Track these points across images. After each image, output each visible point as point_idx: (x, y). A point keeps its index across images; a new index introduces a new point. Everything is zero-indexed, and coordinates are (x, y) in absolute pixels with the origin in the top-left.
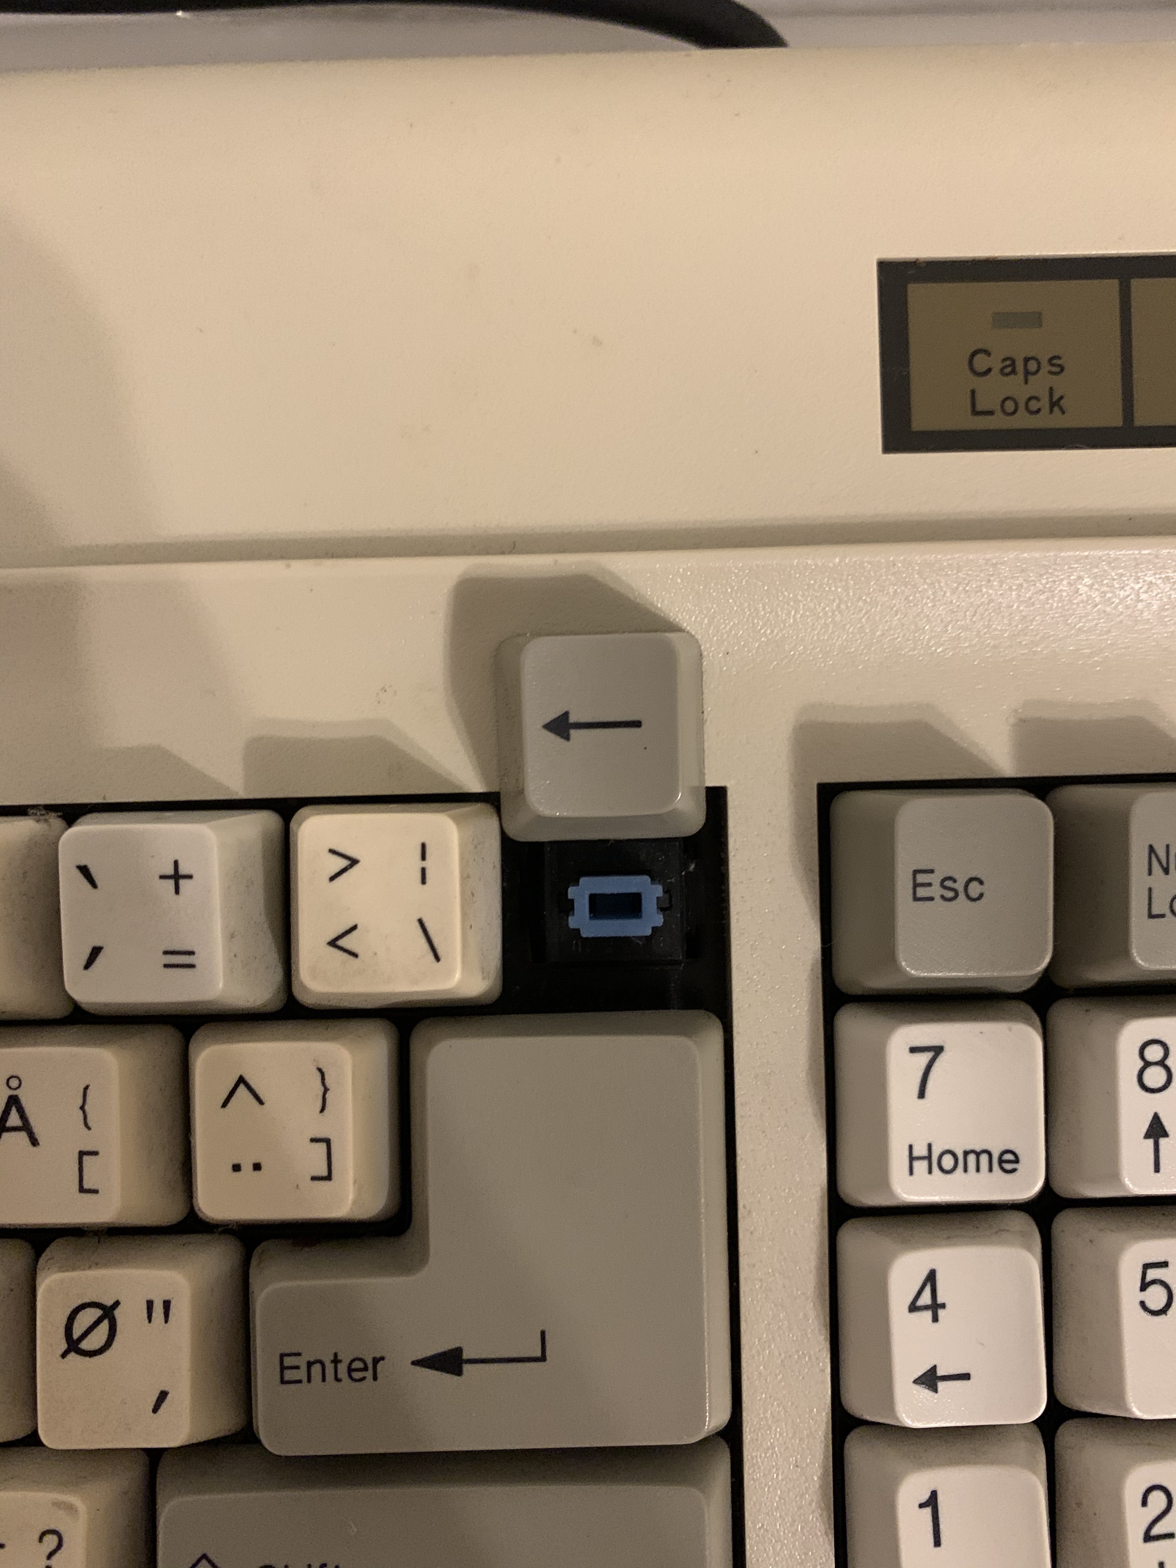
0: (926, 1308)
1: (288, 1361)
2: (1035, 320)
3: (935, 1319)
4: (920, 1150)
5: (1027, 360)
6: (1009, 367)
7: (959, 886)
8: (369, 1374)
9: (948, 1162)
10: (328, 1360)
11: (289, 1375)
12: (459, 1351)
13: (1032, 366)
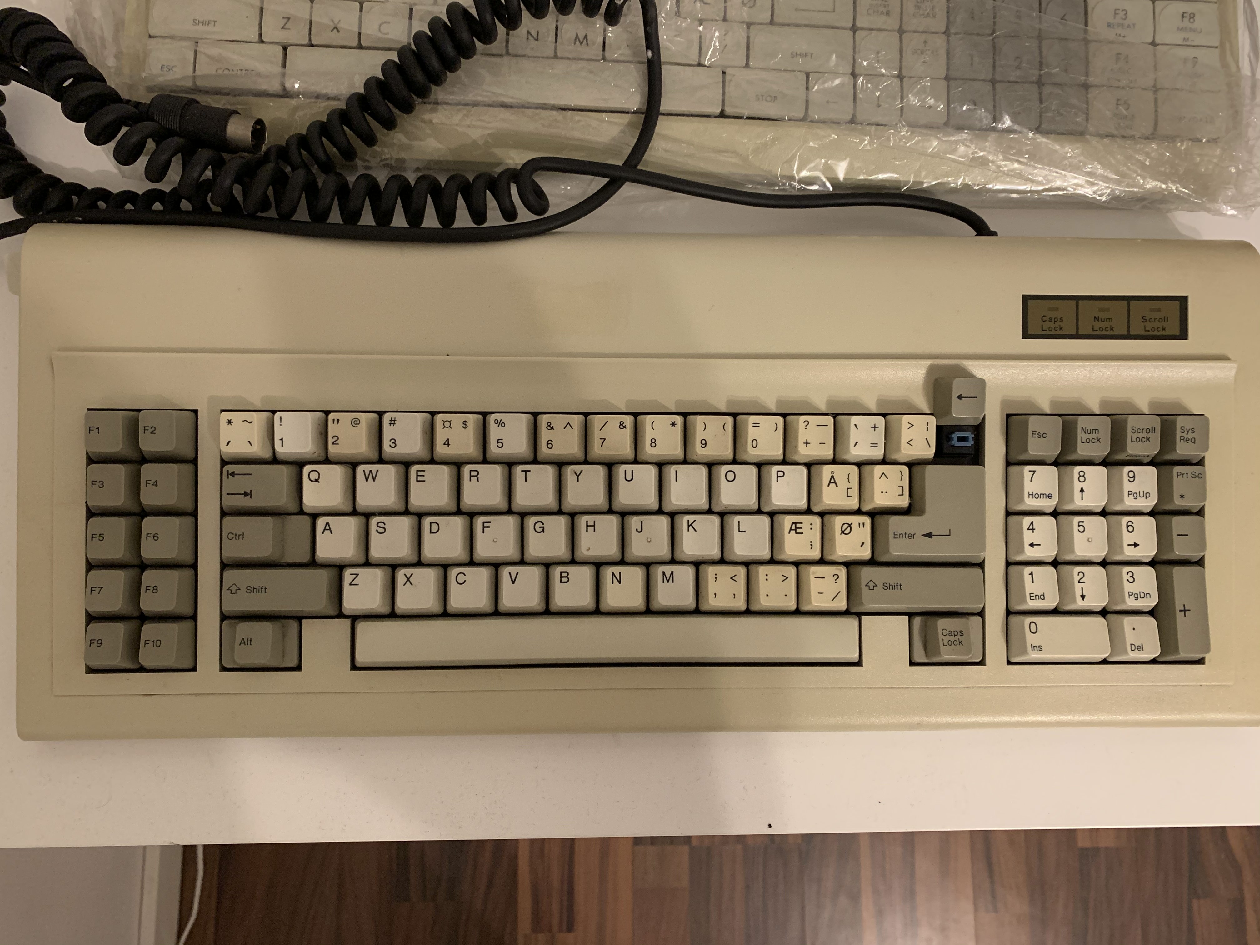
0: (1031, 529)
1: (896, 534)
2: (1057, 309)
3: (1033, 532)
4: (1031, 493)
5: (1055, 318)
6: (1050, 320)
7: (1041, 435)
8: (912, 537)
9: (1037, 496)
10: (904, 533)
11: (896, 537)
12: (931, 533)
13: (1056, 320)
